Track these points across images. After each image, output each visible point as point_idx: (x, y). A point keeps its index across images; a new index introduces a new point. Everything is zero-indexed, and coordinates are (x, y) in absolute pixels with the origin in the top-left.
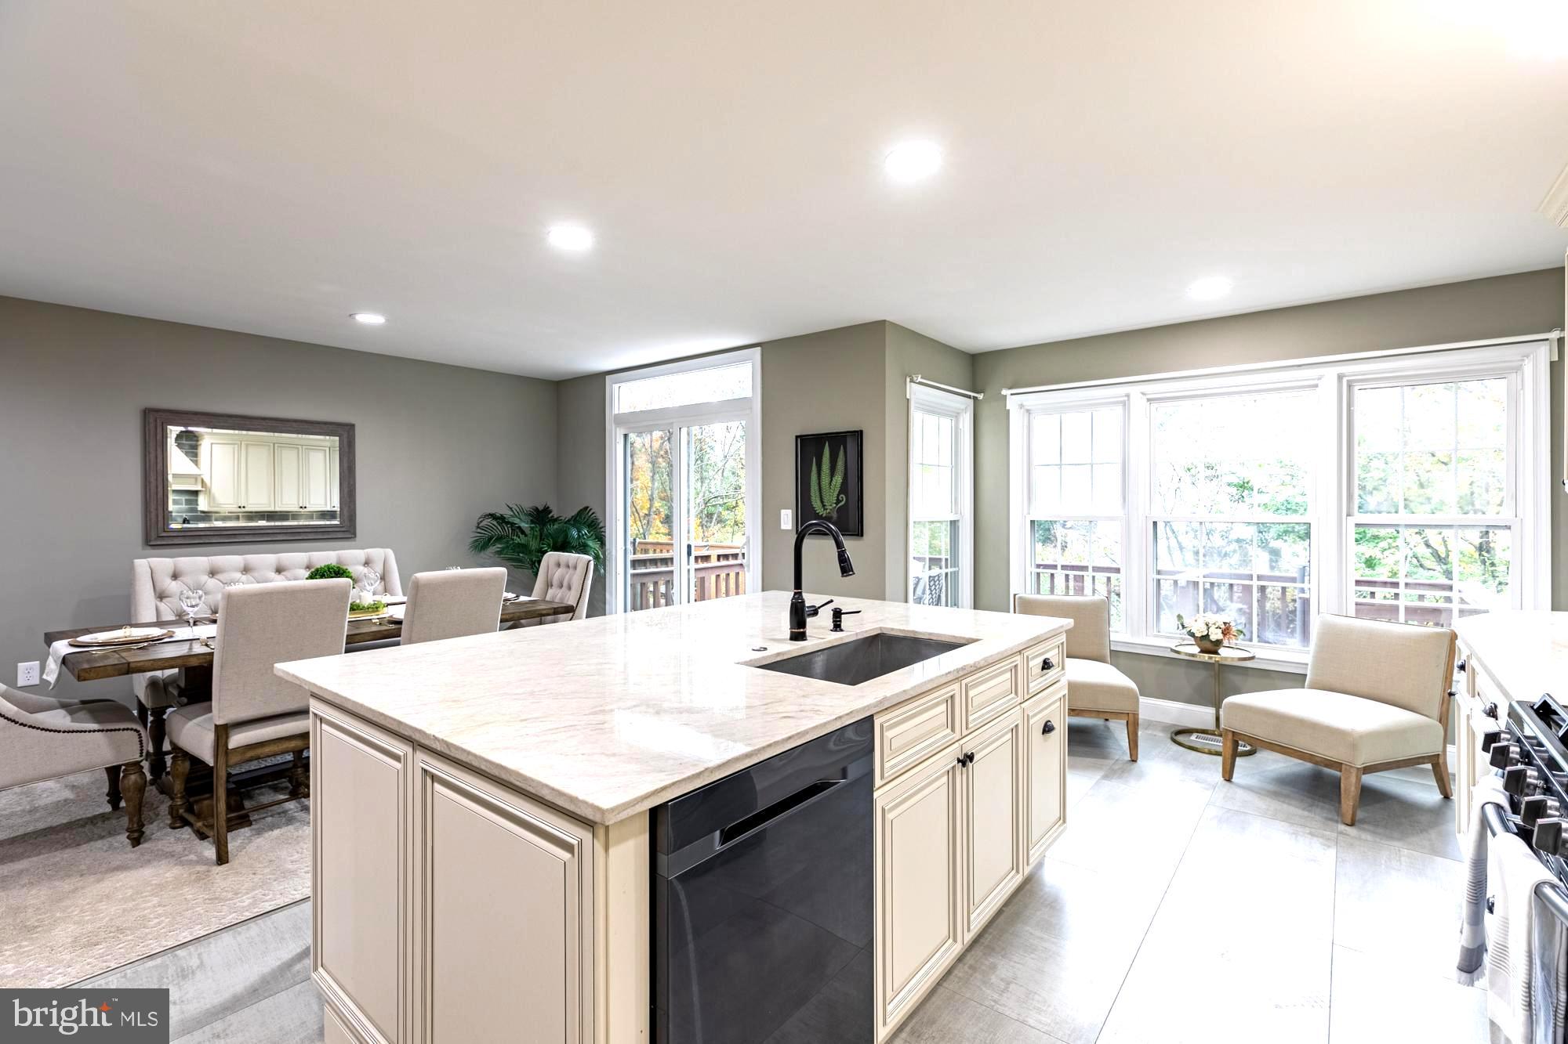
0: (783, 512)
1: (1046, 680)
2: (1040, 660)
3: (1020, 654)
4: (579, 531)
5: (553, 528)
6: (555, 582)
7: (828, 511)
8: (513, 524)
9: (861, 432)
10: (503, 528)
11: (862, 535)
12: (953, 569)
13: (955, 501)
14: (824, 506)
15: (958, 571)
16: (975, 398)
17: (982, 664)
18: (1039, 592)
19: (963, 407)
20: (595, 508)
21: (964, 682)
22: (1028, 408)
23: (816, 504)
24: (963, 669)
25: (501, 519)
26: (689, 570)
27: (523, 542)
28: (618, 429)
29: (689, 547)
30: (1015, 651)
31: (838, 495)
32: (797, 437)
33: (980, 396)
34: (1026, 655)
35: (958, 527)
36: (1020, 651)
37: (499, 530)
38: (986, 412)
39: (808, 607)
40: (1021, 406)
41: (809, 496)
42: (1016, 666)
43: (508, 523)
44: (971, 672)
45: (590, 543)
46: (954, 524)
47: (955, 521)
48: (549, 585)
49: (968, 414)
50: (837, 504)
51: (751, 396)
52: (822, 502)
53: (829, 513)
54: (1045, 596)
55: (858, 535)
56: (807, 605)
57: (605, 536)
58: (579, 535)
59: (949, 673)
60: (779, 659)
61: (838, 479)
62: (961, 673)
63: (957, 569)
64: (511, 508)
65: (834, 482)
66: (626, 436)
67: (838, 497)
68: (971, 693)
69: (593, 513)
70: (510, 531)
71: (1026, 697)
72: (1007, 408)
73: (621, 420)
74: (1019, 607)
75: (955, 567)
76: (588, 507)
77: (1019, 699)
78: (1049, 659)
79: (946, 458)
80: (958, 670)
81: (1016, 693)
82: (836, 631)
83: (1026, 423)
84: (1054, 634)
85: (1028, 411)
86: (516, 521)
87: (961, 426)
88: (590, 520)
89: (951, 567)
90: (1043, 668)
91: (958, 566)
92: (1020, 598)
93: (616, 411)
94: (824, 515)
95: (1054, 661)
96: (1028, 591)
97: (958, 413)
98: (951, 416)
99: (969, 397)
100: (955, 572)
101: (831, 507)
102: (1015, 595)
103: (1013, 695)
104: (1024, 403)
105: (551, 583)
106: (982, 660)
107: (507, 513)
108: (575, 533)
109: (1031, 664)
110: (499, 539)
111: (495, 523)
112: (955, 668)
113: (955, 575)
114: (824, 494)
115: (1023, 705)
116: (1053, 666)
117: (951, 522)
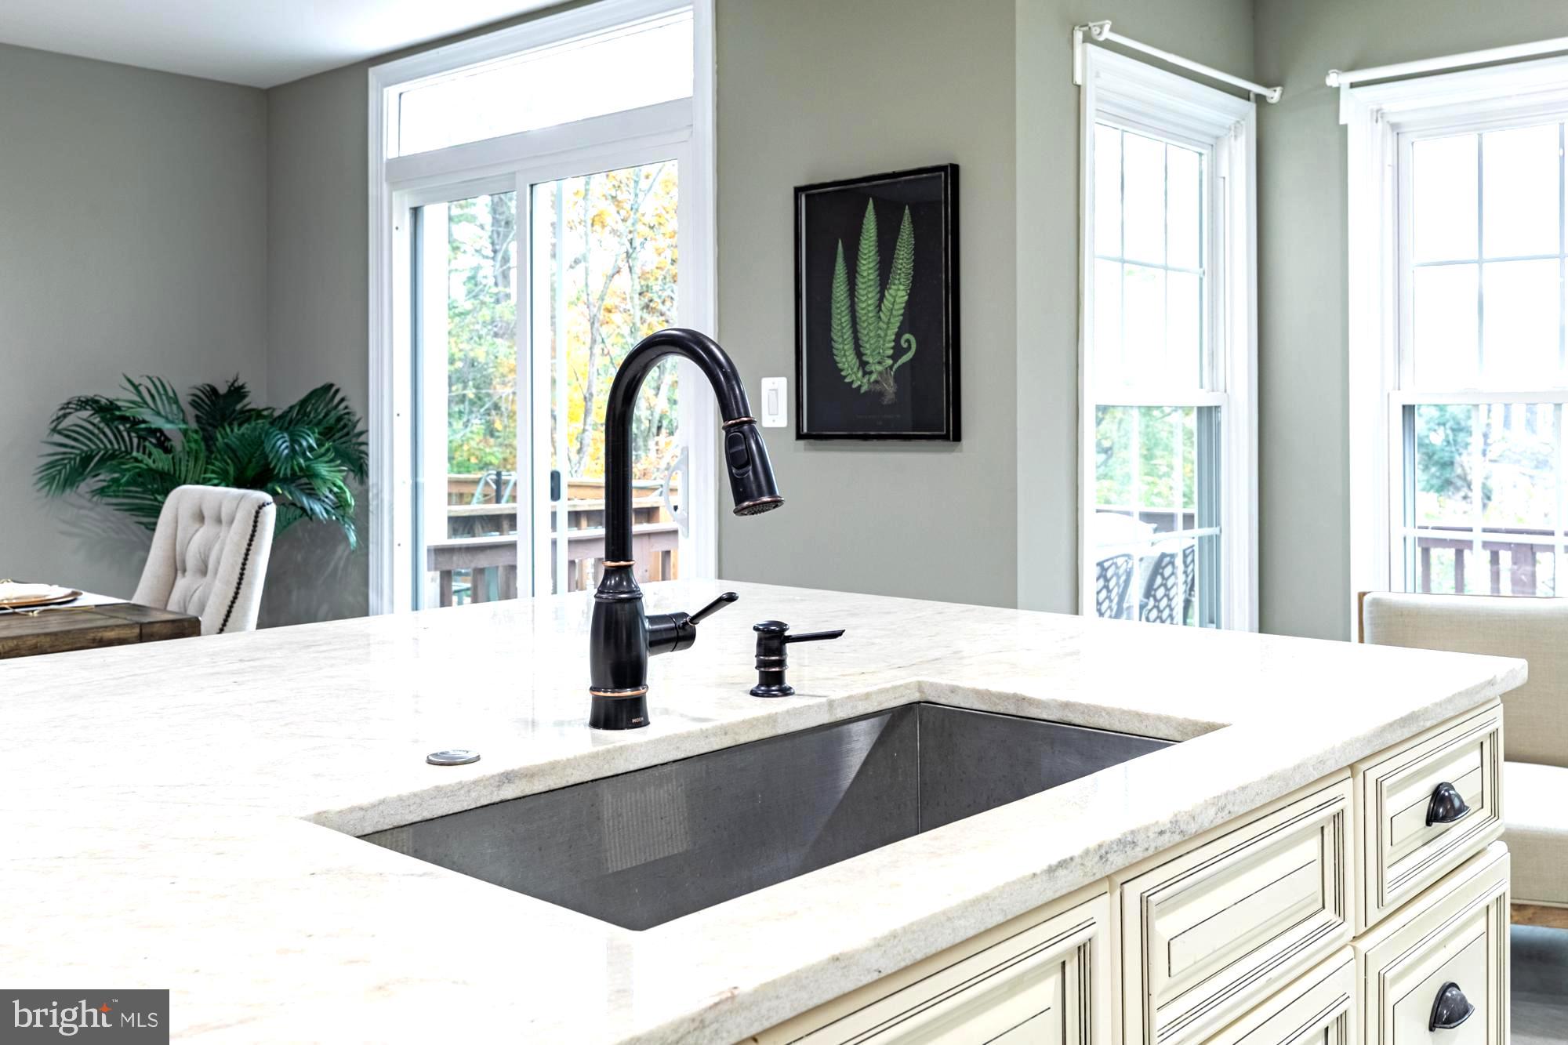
0: (767, 383)
1: (1441, 852)
2: (1423, 790)
3: (1353, 776)
4: (294, 441)
5: (232, 434)
6: (191, 561)
7: (874, 377)
8: (135, 422)
9: (955, 169)
10: (118, 435)
11: (957, 437)
12: (1207, 531)
13: (1209, 357)
14: (863, 364)
15: (1218, 537)
16: (1260, 100)
17: (1207, 818)
18: (1426, 588)
19: (1230, 120)
20: (347, 388)
21: (1133, 891)
22: (1394, 119)
23: (846, 361)
24: (1126, 843)
25: (107, 411)
26: (554, 543)
27: (159, 465)
28: (394, 194)
29: (555, 477)
30: (1331, 767)
31: (898, 336)
32: (798, 191)
33: (1274, 95)
34: (1372, 776)
35: (1219, 425)
36: (1351, 766)
37: (107, 440)
38: (1289, 135)
39: (653, 619)
40: (1378, 114)
41: (828, 341)
42: (1338, 817)
43: (124, 419)
44: (1158, 853)
45: (323, 469)
46: (1208, 415)
47: (1210, 408)
48: (176, 567)
49: (1242, 139)
50: (895, 357)
51: (691, 95)
52: (859, 354)
53: (876, 382)
54: (1442, 597)
55: (946, 438)
56: (649, 611)
57: (367, 454)
58: (293, 450)
59: (1062, 864)
60: (509, 792)
61: (899, 294)
62: (1118, 860)
63: (1214, 531)
64: (136, 387)
65: (887, 303)
66: (416, 212)
67: (897, 339)
68: (1164, 927)
69: (342, 400)
70: (135, 441)
71: (1375, 916)
72: (1342, 122)
73: (404, 171)
74: (1374, 624)
75: (1210, 525)
76: (331, 386)
77: (1349, 929)
78: (1450, 787)
79: (1185, 249)
80: (1103, 853)
81: (1340, 908)
82: (768, 694)
83: (1390, 159)
84: (1467, 707)
85: (1396, 128)
86: (146, 414)
87: (1224, 171)
88: (333, 415)
89: (1200, 526)
90: (1432, 818)
91: (1218, 524)
92: (1376, 603)
93: (391, 152)
94: (863, 390)
95: (1466, 791)
96: (1398, 584)
97: (1217, 138)
98: (1201, 143)
99: (1244, 95)
100: (1210, 538)
101: (879, 368)
102: (1362, 595)
103: (1328, 914)
104: (1386, 108)
105: (184, 562)
106: (1207, 805)
107: (122, 396)
108: (283, 445)
109: (1391, 805)
110: (110, 458)
111: (96, 420)
112: (1092, 844)
113: (1211, 546)
114: (863, 333)
115: (1363, 945)
116: (1463, 809)
117: (1200, 409)
